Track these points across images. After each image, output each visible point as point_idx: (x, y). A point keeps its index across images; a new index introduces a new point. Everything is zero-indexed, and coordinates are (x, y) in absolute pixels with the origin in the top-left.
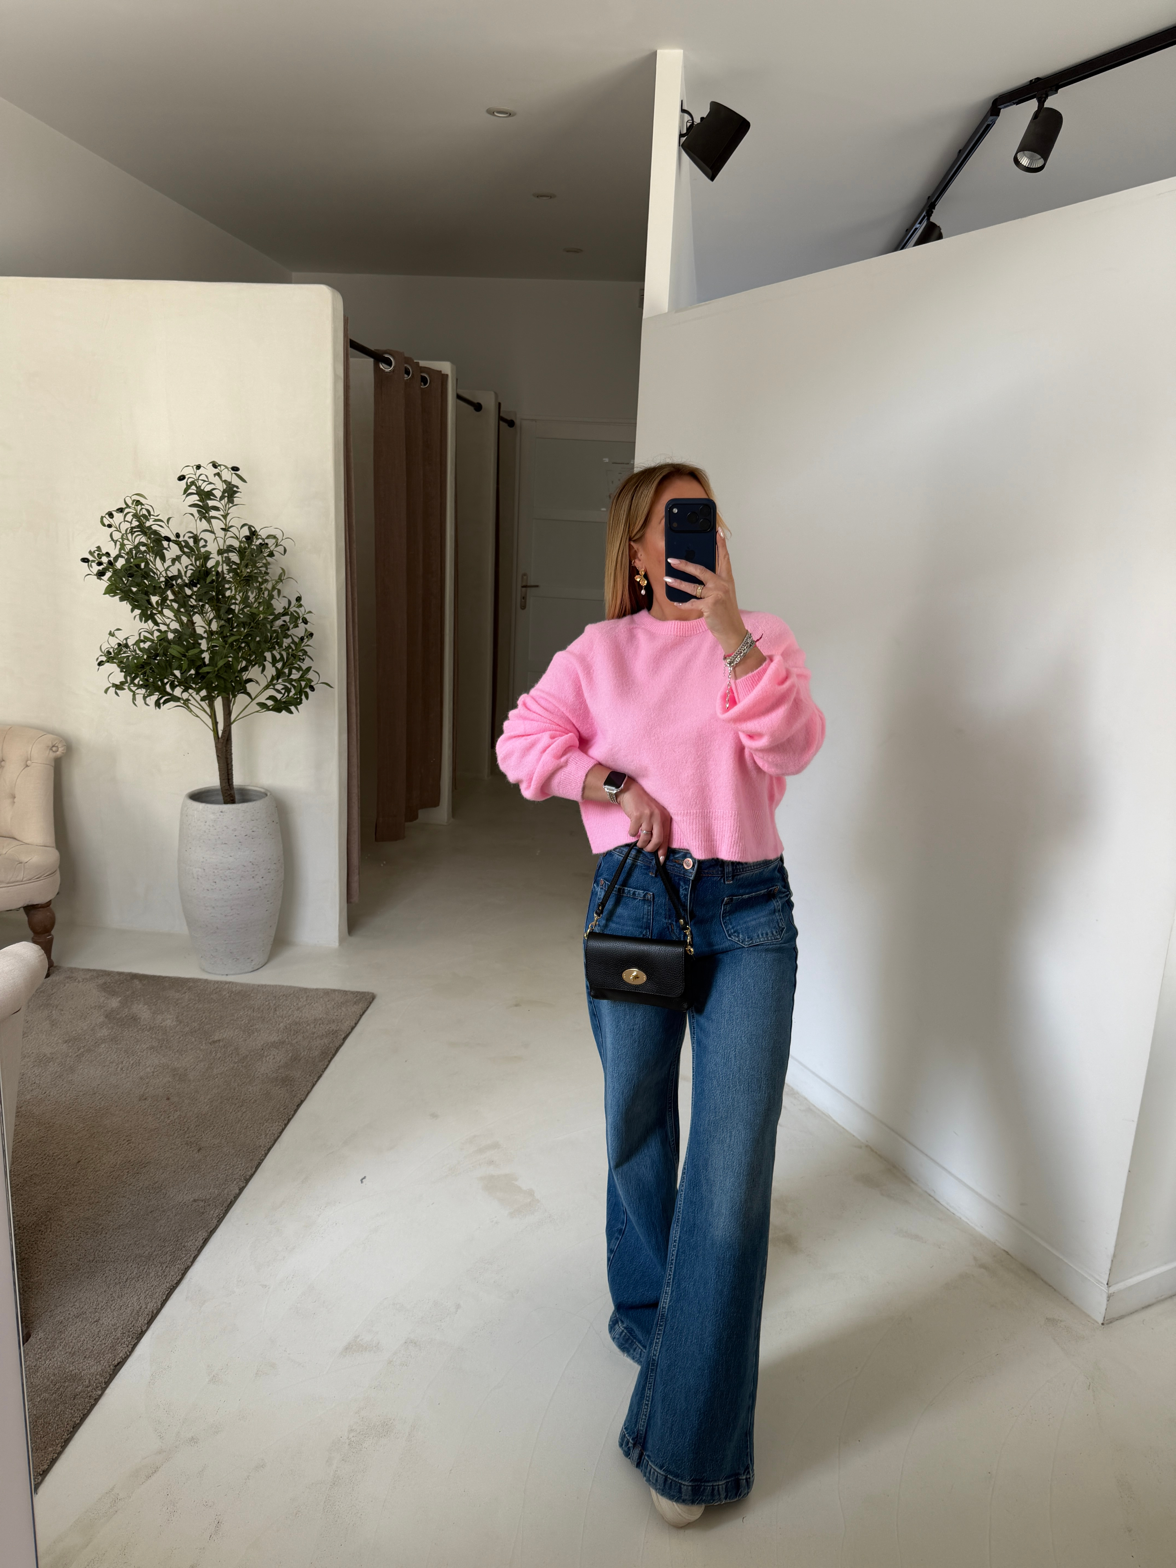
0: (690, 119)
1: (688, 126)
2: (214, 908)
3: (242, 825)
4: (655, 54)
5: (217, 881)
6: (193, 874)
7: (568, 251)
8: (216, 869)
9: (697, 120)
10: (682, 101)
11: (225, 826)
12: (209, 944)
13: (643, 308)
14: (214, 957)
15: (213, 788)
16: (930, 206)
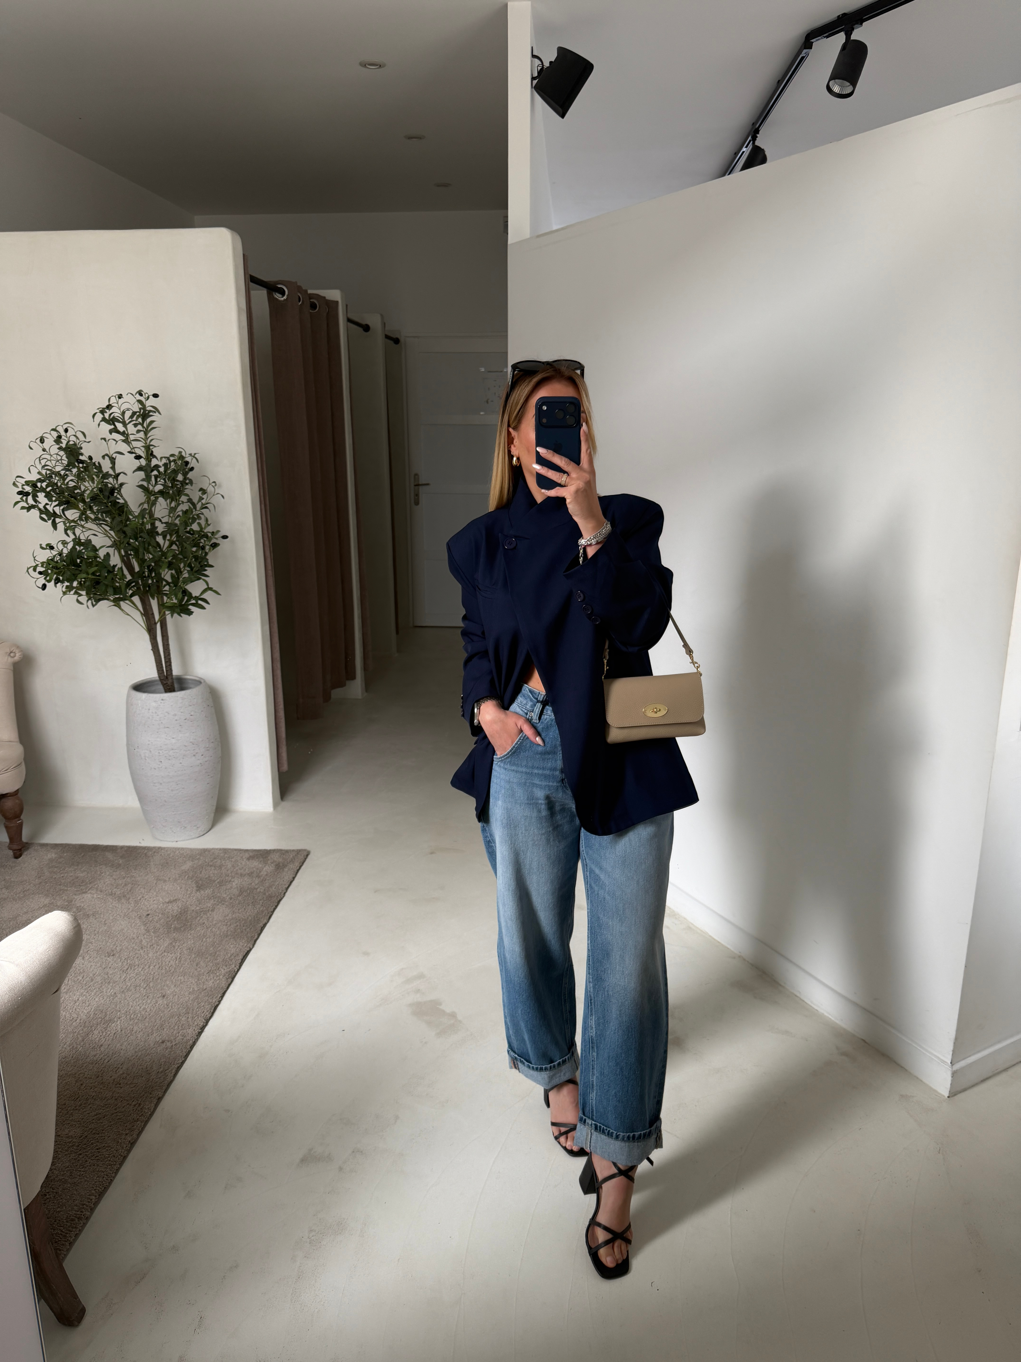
0: (541, 63)
1: (539, 70)
2: (161, 784)
3: (181, 711)
4: (506, 5)
5: (163, 761)
6: (140, 755)
7: (439, 186)
8: (161, 750)
9: (547, 64)
10: (532, 47)
11: (167, 712)
12: (159, 816)
13: (507, 234)
14: (164, 826)
15: (153, 679)
16: (754, 132)
